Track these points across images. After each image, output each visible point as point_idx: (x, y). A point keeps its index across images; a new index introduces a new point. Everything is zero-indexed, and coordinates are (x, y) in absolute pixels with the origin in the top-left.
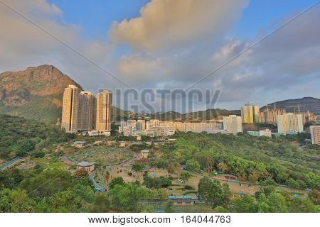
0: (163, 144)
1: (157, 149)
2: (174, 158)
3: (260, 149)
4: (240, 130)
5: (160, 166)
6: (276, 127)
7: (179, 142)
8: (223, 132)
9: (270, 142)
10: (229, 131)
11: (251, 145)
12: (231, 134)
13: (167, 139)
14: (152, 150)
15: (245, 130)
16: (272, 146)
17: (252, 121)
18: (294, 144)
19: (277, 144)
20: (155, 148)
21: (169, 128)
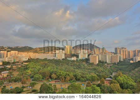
0: (20, 66)
1: (15, 70)
2: (26, 74)
3: (72, 66)
4: (63, 57)
5: (16, 81)
6: (78, 56)
7: (31, 65)
8: (55, 58)
9: (75, 63)
10: (59, 58)
11: (68, 64)
12: (59, 59)
13: (22, 63)
14: (11, 71)
15: (66, 58)
16: (76, 65)
17: (69, 53)
18: (84, 63)
19: (78, 63)
20: (13, 70)
21: (24, 56)
